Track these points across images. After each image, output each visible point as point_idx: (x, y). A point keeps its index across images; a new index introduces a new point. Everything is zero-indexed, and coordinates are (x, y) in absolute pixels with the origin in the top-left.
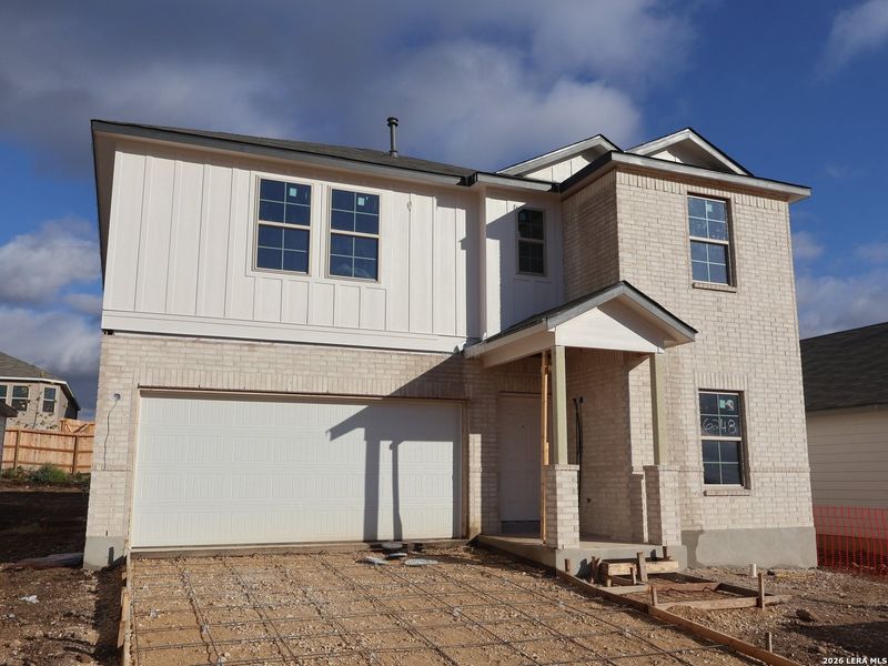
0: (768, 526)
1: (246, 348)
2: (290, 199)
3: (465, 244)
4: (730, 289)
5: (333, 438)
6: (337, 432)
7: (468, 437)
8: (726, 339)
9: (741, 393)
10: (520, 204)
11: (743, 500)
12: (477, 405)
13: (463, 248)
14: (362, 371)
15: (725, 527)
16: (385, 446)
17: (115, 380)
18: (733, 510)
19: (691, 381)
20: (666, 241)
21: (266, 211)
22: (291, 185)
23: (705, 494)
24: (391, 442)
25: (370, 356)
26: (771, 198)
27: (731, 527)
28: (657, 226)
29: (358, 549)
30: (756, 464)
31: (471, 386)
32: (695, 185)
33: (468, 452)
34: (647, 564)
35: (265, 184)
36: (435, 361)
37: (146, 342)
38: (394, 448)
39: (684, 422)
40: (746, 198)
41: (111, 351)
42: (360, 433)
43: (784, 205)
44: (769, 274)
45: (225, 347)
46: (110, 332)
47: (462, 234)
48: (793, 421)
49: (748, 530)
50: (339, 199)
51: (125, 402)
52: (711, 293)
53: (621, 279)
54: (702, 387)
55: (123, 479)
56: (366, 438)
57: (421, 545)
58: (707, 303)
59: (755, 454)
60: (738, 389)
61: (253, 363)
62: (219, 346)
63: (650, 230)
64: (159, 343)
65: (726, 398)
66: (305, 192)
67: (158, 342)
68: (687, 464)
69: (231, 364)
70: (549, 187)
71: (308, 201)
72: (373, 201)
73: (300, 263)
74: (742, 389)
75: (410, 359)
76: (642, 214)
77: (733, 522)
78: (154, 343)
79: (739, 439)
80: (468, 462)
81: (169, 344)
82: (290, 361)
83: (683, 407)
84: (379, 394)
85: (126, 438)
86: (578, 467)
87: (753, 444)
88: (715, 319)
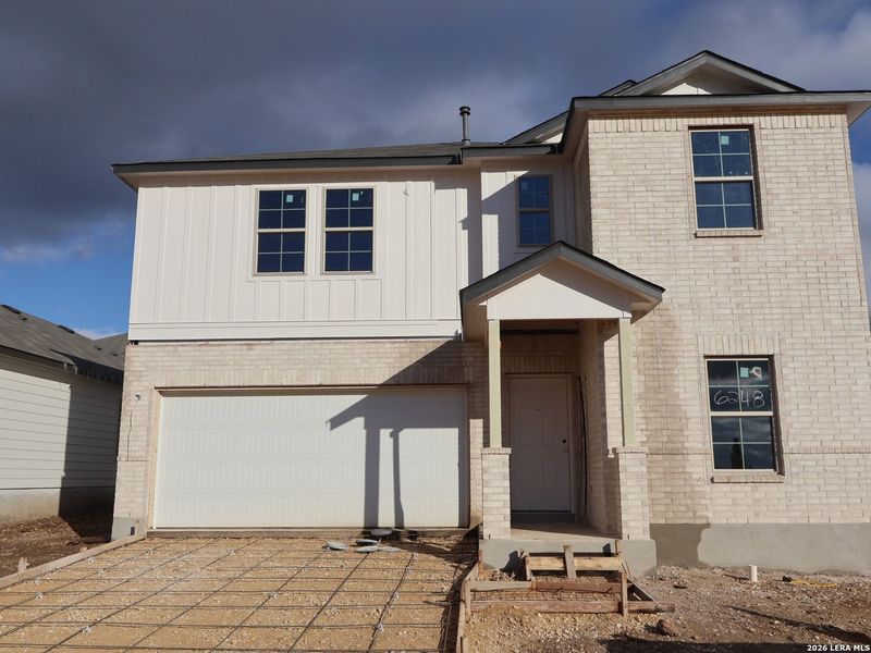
0: (812, 521)
1: (245, 347)
2: (287, 205)
3: (466, 224)
4: (757, 233)
5: (332, 428)
6: (336, 422)
7: (469, 423)
8: (745, 294)
9: (771, 357)
10: (521, 173)
11: (773, 488)
12: (478, 389)
13: (464, 228)
14: (355, 361)
15: (743, 521)
16: (385, 434)
17: (136, 383)
18: (756, 501)
19: (693, 348)
20: (658, 188)
21: (265, 220)
22: (287, 192)
23: (712, 480)
24: (391, 430)
25: (362, 346)
26: (818, 114)
27: (752, 521)
28: (644, 172)
29: (349, 535)
30: (792, 444)
31: (471, 370)
32: (700, 116)
33: (469, 438)
34: (576, 560)
35: (263, 195)
36: (431, 347)
37: (161, 349)
38: (395, 436)
39: (682, 396)
40: (777, 120)
41: (134, 359)
42: (359, 422)
43: (839, 121)
44: (813, 207)
45: (226, 348)
46: (136, 342)
47: (464, 214)
48: (854, 388)
49: (778, 525)
50: (334, 198)
51: (144, 401)
52: (724, 241)
53: (557, 240)
54: (706, 354)
55: (143, 468)
56: (366, 427)
57: (415, 532)
58: (715, 254)
59: (792, 431)
60: (765, 352)
61: (251, 360)
62: (221, 348)
63: (634, 178)
64: (171, 349)
65: (750, 365)
66: (300, 196)
67: (170, 347)
68: (686, 445)
69: (232, 363)
70: (549, 150)
71: (303, 205)
72: (368, 195)
73: (295, 264)
74: (771, 353)
75: (404, 347)
76: (625, 162)
77: (757, 515)
78: (167, 349)
79: (770, 413)
80: (469, 448)
81: (180, 349)
82: (285, 357)
83: (681, 378)
84: (373, 383)
85: (145, 433)
86: (509, 450)
87: (789, 419)
88: (730, 271)
